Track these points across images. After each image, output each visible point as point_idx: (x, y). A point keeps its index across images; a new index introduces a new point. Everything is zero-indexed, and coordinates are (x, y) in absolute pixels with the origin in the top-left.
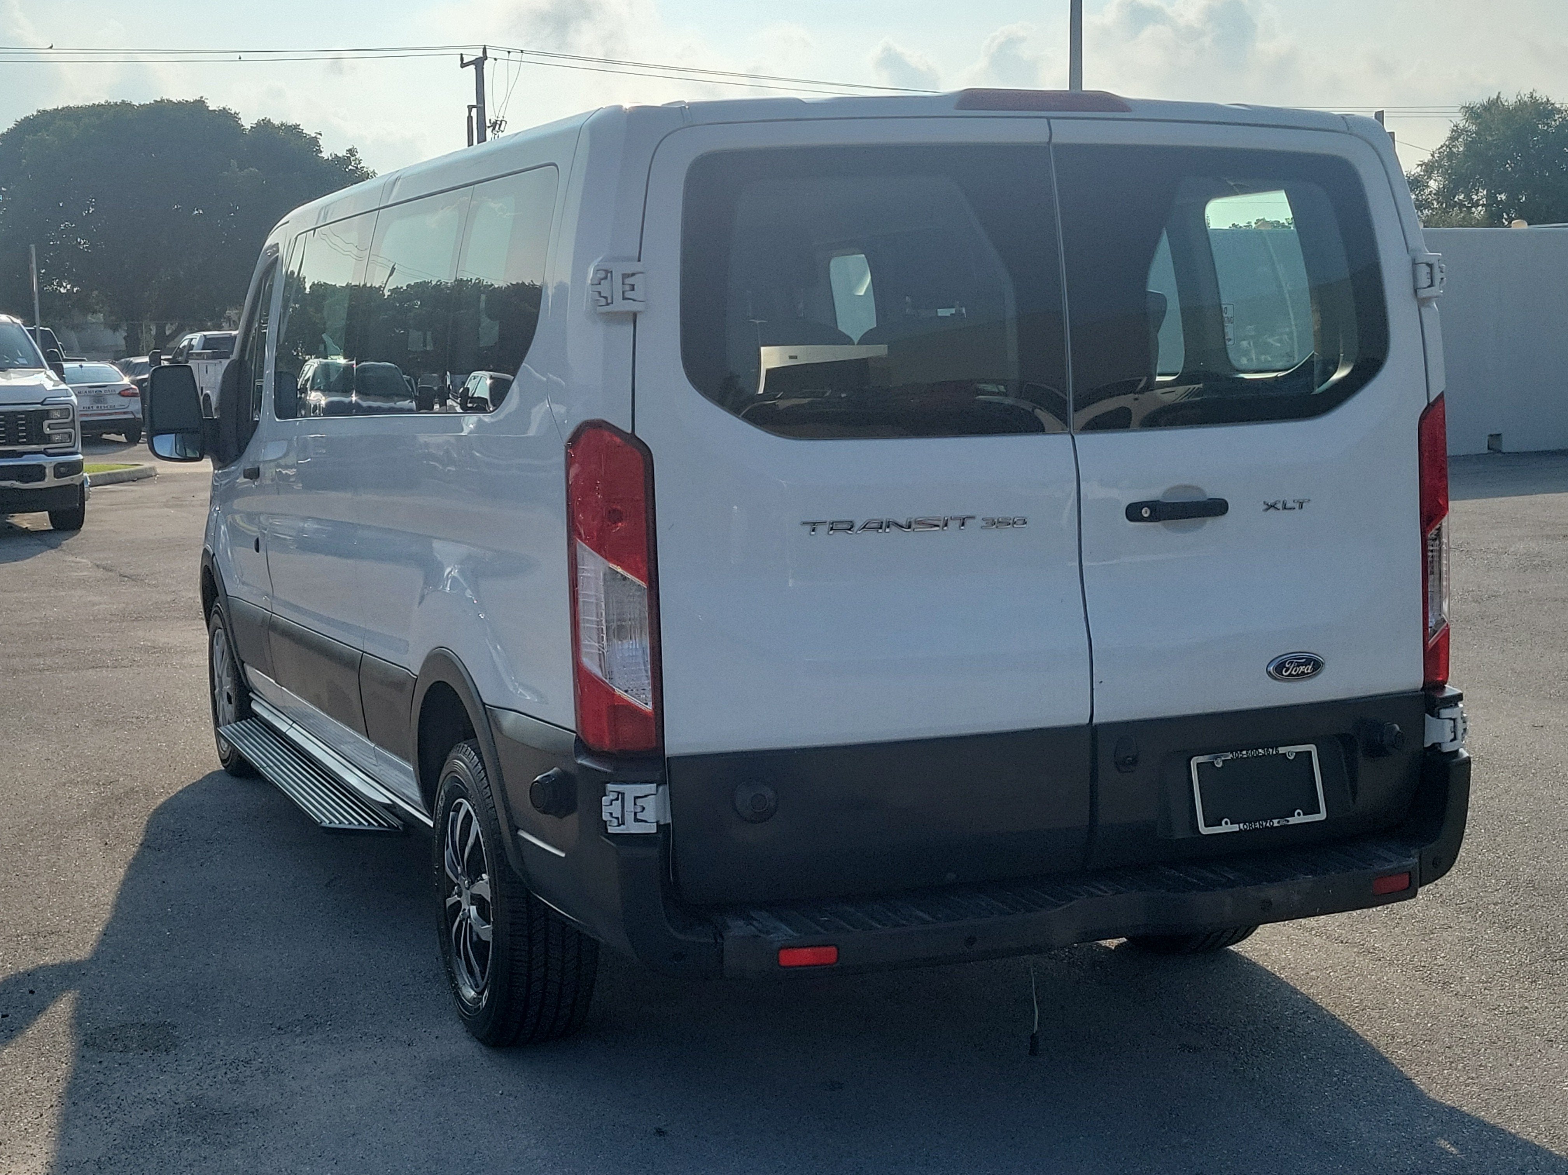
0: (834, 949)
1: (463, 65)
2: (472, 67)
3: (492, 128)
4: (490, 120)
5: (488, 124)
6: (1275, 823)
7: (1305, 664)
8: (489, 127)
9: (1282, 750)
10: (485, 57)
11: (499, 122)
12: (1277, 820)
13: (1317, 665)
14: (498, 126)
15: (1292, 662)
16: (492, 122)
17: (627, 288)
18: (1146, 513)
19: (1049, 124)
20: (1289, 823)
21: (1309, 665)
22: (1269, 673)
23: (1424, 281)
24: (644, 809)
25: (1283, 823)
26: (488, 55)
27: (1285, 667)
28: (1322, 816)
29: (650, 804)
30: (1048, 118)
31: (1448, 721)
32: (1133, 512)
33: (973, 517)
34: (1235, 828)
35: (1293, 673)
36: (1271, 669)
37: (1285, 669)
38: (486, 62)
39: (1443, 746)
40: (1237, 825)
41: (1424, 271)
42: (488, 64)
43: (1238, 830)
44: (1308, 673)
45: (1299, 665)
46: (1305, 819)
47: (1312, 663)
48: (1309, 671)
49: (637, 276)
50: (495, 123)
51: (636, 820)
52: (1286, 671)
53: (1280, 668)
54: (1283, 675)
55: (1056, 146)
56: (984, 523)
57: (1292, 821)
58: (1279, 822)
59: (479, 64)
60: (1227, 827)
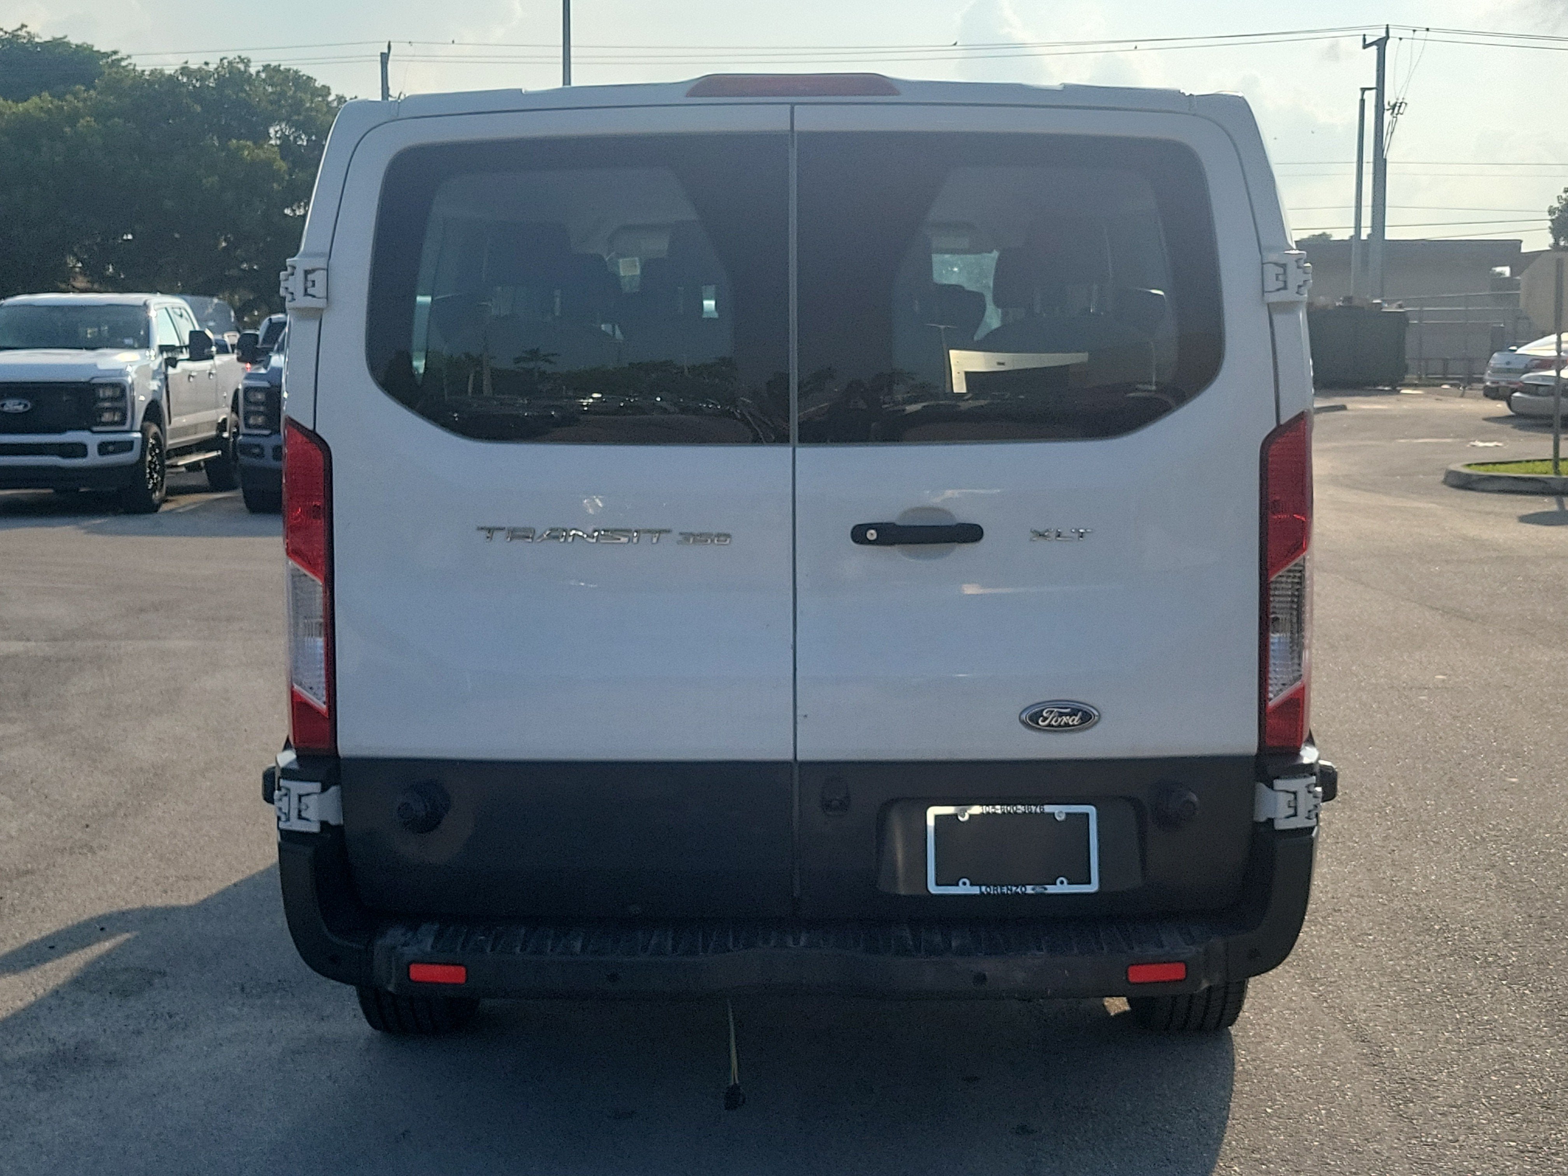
0: (463, 969)
1: (1365, 46)
2: (1375, 47)
3: (1391, 111)
4: (1389, 103)
5: (1387, 107)
6: (1029, 890)
7: (1073, 713)
8: (1388, 110)
9: (1048, 809)
10: (1387, 37)
11: (1398, 105)
12: (1031, 887)
13: (1087, 718)
14: (1397, 108)
15: (1052, 712)
16: (1392, 104)
17: (310, 284)
18: (872, 534)
19: (792, 113)
20: (1047, 892)
21: (1076, 715)
22: (1023, 723)
23: (1272, 284)
24: (308, 807)
25: (1039, 889)
26: (1391, 35)
27: (1042, 716)
28: (1093, 888)
29: (312, 802)
30: (792, 105)
31: (1282, 794)
32: (859, 534)
33: (668, 531)
34: (976, 890)
35: (1053, 723)
36: (1023, 717)
37: (1041, 718)
38: (1389, 42)
39: (1276, 822)
40: (978, 888)
41: (1272, 271)
42: (1390, 45)
43: (978, 892)
44: (1074, 725)
45: (1061, 715)
46: (1069, 889)
47: (1080, 714)
48: (1075, 723)
49: (317, 273)
50: (1395, 105)
51: (300, 817)
52: (1043, 721)
53: (1035, 717)
54: (1038, 724)
55: (800, 134)
56: (680, 538)
57: (1051, 889)
58: (1033, 889)
59: (1381, 44)
60: (965, 888)
